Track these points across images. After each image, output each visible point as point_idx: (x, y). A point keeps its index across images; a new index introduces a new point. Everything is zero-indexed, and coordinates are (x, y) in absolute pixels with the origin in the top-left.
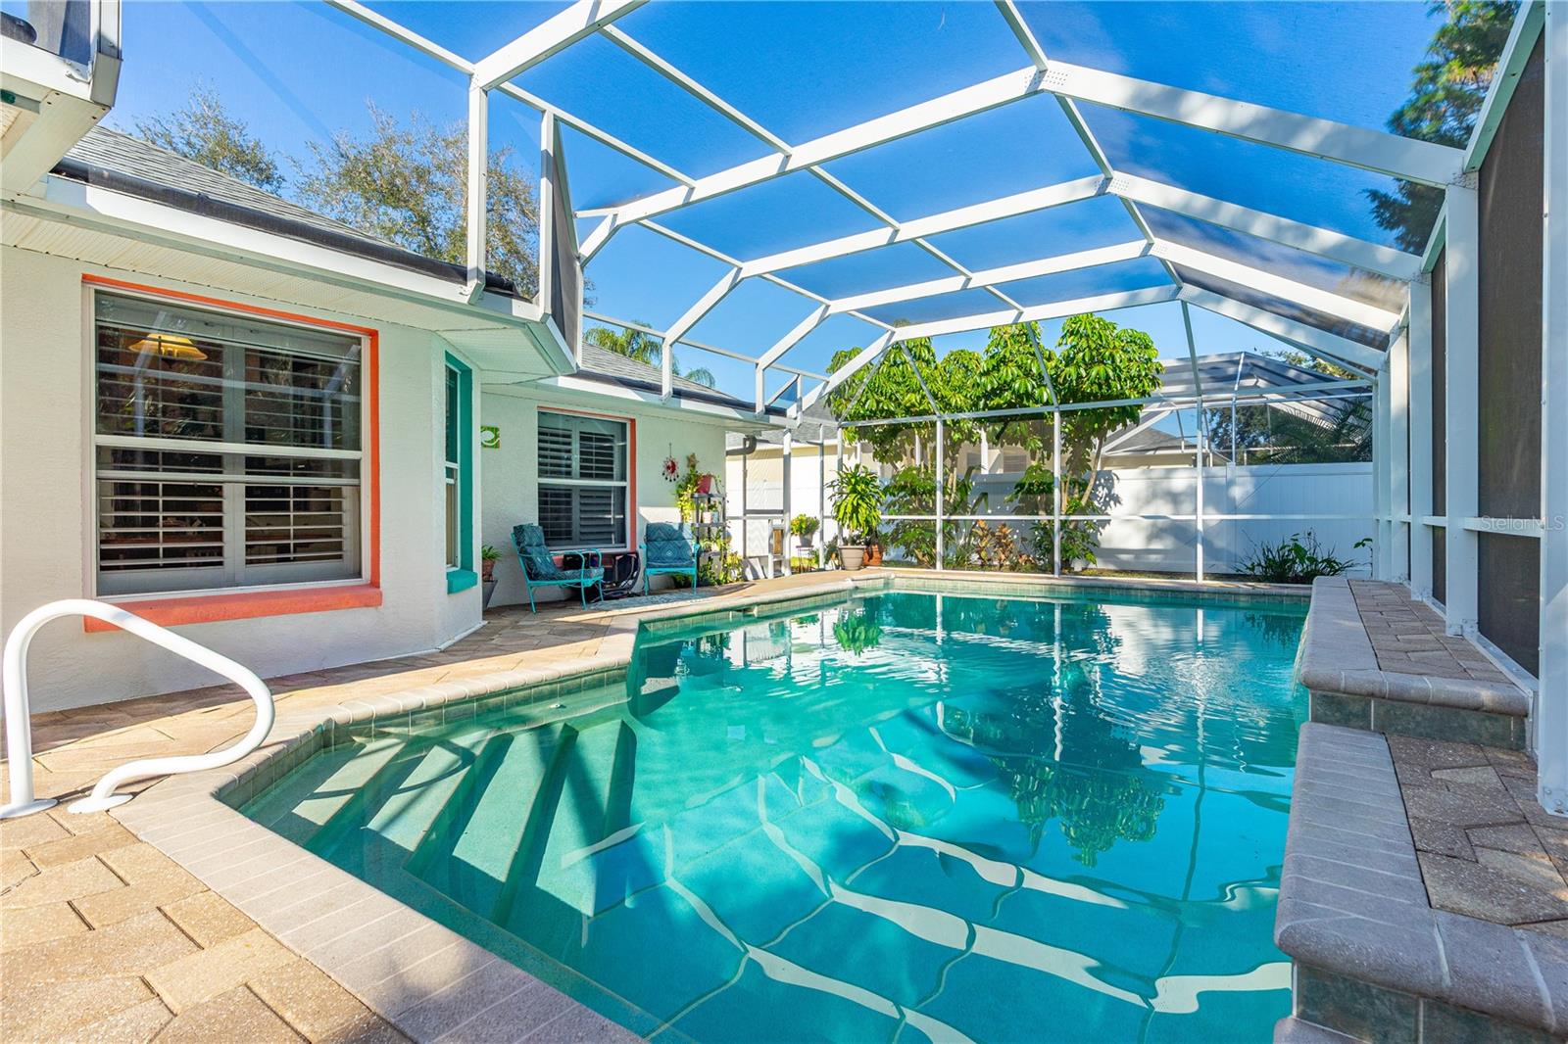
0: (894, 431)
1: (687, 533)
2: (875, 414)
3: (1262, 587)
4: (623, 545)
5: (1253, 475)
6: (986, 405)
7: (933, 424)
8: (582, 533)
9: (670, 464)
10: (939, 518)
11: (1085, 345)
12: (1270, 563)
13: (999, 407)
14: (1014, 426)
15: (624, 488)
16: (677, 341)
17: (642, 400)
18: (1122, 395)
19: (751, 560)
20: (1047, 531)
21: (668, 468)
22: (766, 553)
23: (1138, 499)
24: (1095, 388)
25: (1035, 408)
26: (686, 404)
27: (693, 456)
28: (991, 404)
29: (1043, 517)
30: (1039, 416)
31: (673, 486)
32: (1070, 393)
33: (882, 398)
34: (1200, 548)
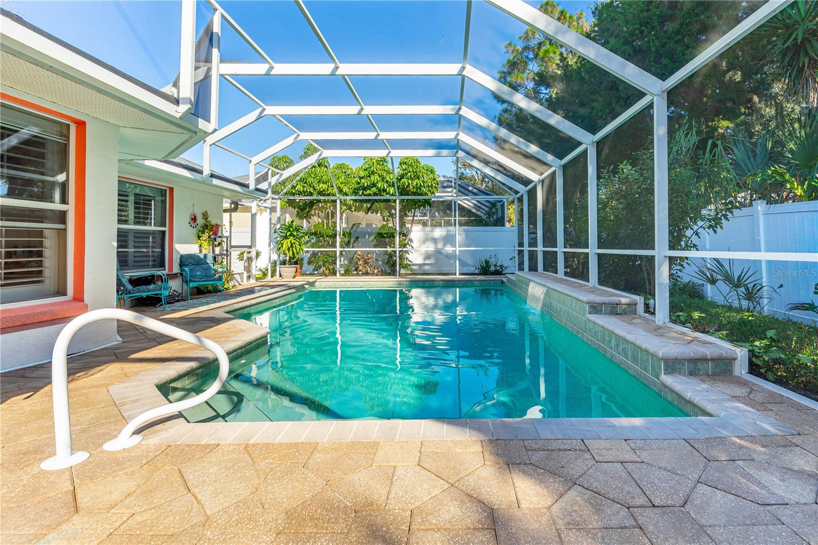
0: (311, 204)
1: (210, 260)
2: (301, 193)
3: (479, 277)
4: (163, 268)
5: (465, 231)
6: (363, 193)
7: (335, 201)
8: (134, 261)
9: (193, 217)
10: (338, 249)
11: (411, 170)
12: (482, 268)
13: (370, 195)
14: (377, 205)
15: (164, 232)
16: (213, 144)
17: (192, 177)
18: (426, 194)
19: (235, 276)
20: (391, 255)
21: (192, 219)
22: (243, 271)
23: (420, 241)
24: (415, 190)
25: (387, 197)
26: (215, 182)
27: (206, 212)
28: (365, 193)
29: (389, 249)
30: (388, 201)
31: (195, 231)
32: (403, 191)
33: (306, 185)
34: (457, 262)
